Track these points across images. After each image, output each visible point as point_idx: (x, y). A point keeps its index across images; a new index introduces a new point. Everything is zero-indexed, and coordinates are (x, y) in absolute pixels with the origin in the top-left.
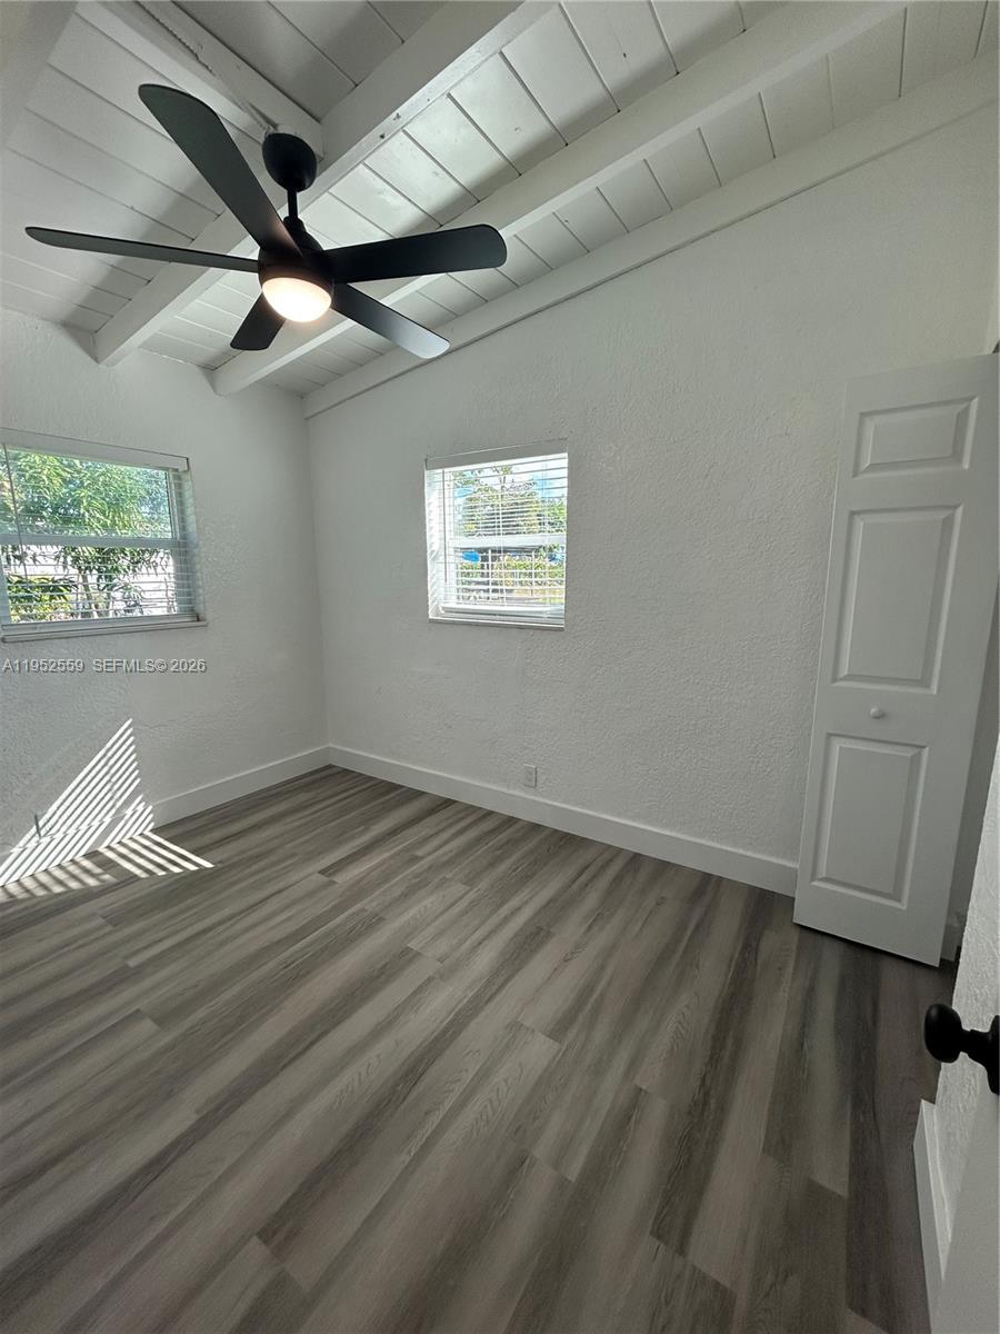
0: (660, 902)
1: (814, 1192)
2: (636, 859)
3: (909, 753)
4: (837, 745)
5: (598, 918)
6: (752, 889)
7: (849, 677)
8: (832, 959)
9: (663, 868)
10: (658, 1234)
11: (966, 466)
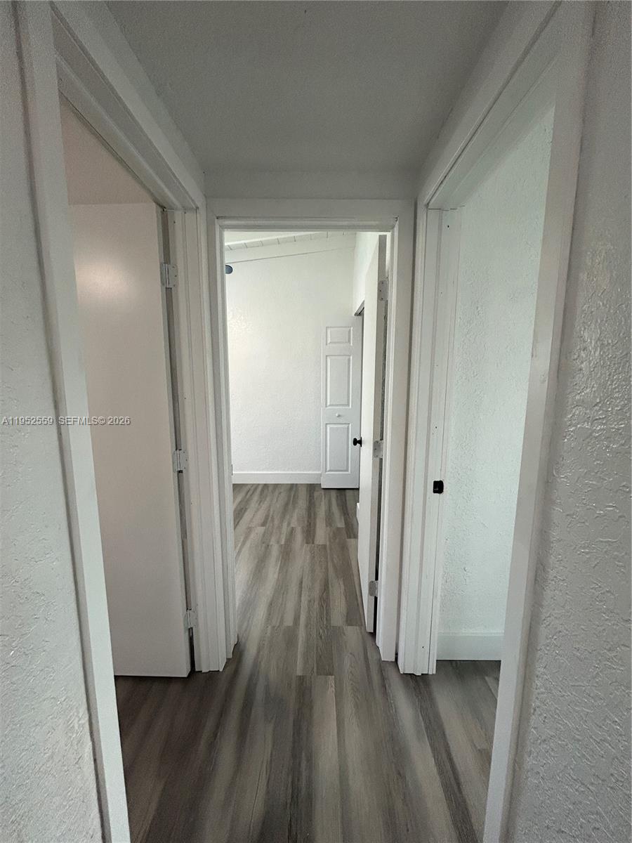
0: (280, 493)
1: (338, 529)
2: (266, 486)
3: (346, 426)
4: (328, 427)
5: (261, 501)
6: (307, 484)
7: (330, 405)
8: (333, 494)
9: (276, 486)
10: (307, 543)
11: (352, 344)
